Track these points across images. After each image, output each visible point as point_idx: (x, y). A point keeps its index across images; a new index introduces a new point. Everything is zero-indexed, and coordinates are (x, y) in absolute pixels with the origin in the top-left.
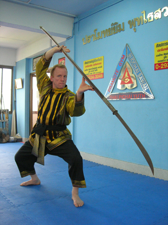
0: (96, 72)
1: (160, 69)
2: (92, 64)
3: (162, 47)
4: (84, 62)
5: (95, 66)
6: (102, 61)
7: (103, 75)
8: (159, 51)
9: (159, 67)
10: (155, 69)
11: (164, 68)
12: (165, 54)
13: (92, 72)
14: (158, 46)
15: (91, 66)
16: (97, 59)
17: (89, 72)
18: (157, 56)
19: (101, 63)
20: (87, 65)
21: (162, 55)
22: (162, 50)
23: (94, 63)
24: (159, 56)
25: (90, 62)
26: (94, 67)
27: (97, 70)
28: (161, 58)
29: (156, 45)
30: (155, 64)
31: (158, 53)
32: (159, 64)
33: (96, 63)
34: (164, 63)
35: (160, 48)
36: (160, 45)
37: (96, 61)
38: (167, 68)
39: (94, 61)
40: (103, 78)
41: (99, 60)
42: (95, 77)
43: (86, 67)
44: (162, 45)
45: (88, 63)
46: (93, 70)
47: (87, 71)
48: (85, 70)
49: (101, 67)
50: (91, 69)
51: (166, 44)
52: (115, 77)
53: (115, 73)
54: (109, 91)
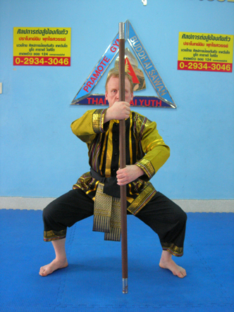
0: (50, 53)
1: (186, 69)
2: (40, 36)
3: (191, 40)
4: (16, 30)
5: (49, 43)
6: (67, 37)
7: (69, 61)
8: (186, 44)
9: (184, 65)
10: (179, 68)
11: (193, 70)
12: (194, 50)
13: (41, 52)
14: (184, 36)
15: (37, 39)
16: (53, 29)
17: (30, 50)
18: (182, 50)
19: (64, 40)
20: (24, 36)
21: (190, 51)
22: (191, 44)
23: (46, 36)
24: (185, 50)
25: (34, 32)
26: (45, 43)
27: (53, 50)
28: (190, 55)
29: (181, 34)
30: (179, 62)
31: (185, 47)
32: (186, 63)
33: (52, 36)
34: (193, 62)
35: (188, 41)
36: (188, 37)
37: (51, 32)
38: (197, 69)
39: (45, 32)
40: (69, 65)
41: (58, 32)
42: (46, 61)
43: (21, 39)
44: (192, 37)
45: (27, 32)
46: (43, 48)
47: (24, 48)
48: (17, 46)
49: (65, 46)
50: (35, 46)
51: (198, 37)
52: (100, 69)
53: (102, 63)
54: (86, 90)
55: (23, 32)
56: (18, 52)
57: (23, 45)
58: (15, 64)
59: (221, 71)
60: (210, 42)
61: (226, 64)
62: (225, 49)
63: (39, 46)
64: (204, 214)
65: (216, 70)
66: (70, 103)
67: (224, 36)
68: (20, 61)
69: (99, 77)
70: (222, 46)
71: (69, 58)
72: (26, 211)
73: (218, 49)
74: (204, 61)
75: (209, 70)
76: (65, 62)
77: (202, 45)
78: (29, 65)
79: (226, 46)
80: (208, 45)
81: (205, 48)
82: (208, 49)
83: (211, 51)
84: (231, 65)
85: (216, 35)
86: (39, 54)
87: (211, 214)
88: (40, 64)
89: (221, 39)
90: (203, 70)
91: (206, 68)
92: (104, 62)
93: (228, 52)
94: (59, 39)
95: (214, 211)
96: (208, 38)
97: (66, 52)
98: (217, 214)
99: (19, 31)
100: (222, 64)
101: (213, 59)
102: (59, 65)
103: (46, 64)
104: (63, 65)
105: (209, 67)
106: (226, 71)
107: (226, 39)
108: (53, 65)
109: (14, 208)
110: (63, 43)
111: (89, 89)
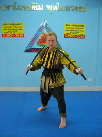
0: (16, 32)
1: (67, 37)
5: (16, 28)
7: (23, 35)
8: (67, 28)
9: (67, 36)
10: (65, 37)
11: (70, 38)
12: (70, 30)
13: (12, 32)
14: (66, 25)
15: (11, 27)
16: (17, 23)
17: (8, 31)
18: (66, 30)
19: (21, 27)
20: (6, 26)
21: (69, 31)
22: (69, 28)
23: (14, 26)
24: (67, 30)
25: (10, 24)
26: (14, 28)
27: (17, 31)
28: (69, 32)
29: (65, 24)
30: (65, 35)
31: (67, 29)
32: (67, 35)
33: (16, 26)
34: (70, 35)
35: (68, 27)
36: (68, 25)
37: (16, 24)
38: (72, 38)
39: (14, 24)
40: (23, 37)
41: (19, 24)
42: (15, 36)
43: (5, 27)
44: (69, 25)
45: (7, 24)
46: (13, 30)
47: (6, 30)
48: (4, 30)
49: (22, 30)
50: (10, 30)
51: (72, 25)
52: (35, 38)
53: (35, 36)
54: (30, 46)
55: (6, 24)
56: (4, 32)
57: (5, 30)
58: (3, 37)
59: (81, 38)
60: (76, 27)
61: (82, 35)
62: (82, 30)
63: (12, 30)
64: (75, 92)
65: (79, 38)
66: (24, 51)
67: (82, 25)
68: (5, 35)
69: (34, 41)
70: (81, 28)
71: (23, 34)
72: (8, 92)
73: (79, 30)
74: (74, 34)
75: (76, 38)
76: (22, 36)
77: (73, 28)
78: (8, 37)
79: (83, 29)
80: (76, 28)
81: (74, 29)
82: (76, 30)
83: (77, 31)
84: (84, 36)
85: (79, 25)
86: (12, 33)
87: (77, 92)
88: (12, 37)
89: (80, 26)
90: (74, 38)
91: (75, 37)
92: (36, 35)
93: (83, 31)
94: (19, 27)
95: (78, 90)
96: (76, 26)
97: (22, 32)
98: (79, 92)
99: (4, 24)
100: (81, 36)
101: (77, 34)
102: (19, 37)
103: (14, 37)
104: (21, 37)
105: (76, 37)
106: (82, 38)
107: (82, 26)
108: (17, 37)
109: (4, 91)
110: (21, 28)
111: (31, 46)
